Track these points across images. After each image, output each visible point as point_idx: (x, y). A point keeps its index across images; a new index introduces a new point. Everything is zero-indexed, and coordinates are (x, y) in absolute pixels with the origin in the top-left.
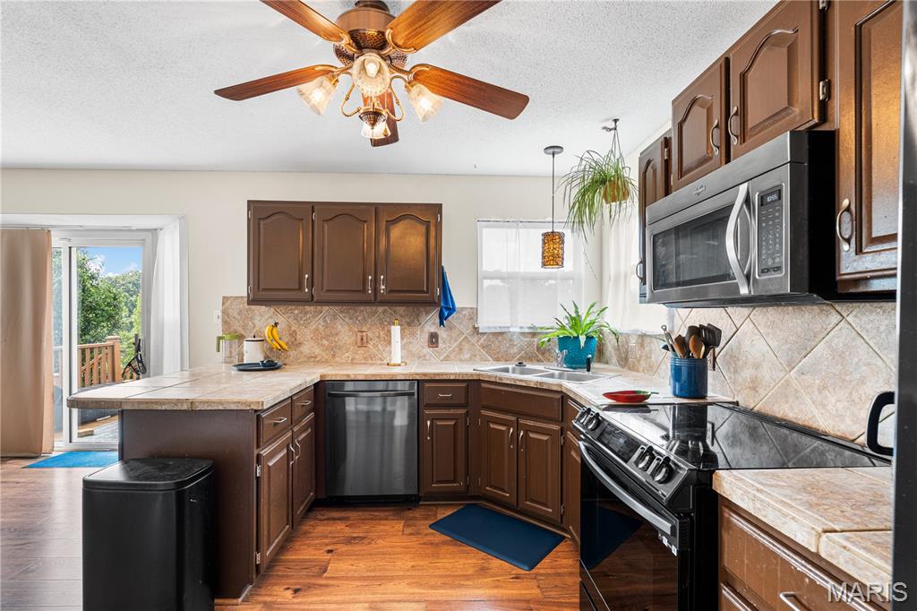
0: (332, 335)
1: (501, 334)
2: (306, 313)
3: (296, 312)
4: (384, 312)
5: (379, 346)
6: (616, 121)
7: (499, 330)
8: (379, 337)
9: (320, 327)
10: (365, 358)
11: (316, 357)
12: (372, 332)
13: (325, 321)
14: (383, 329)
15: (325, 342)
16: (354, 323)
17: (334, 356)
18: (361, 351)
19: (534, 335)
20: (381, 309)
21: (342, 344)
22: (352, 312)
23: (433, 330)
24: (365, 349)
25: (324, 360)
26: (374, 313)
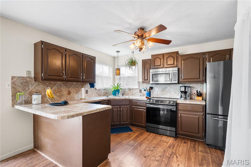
0: (60, 91)
1: (100, 90)
2: (51, 84)
3: (47, 84)
4: (75, 84)
5: (74, 94)
6: (133, 52)
7: (99, 89)
8: (74, 92)
9: (56, 89)
10: (70, 98)
11: (55, 99)
12: (72, 90)
13: (58, 87)
14: (75, 89)
15: (58, 94)
16: (67, 88)
17: (61, 98)
18: (69, 96)
19: (105, 90)
20: (74, 83)
21: (63, 94)
22: (66, 84)
23: (87, 89)
24: (70, 95)
25: (57, 100)
26: (72, 85)
